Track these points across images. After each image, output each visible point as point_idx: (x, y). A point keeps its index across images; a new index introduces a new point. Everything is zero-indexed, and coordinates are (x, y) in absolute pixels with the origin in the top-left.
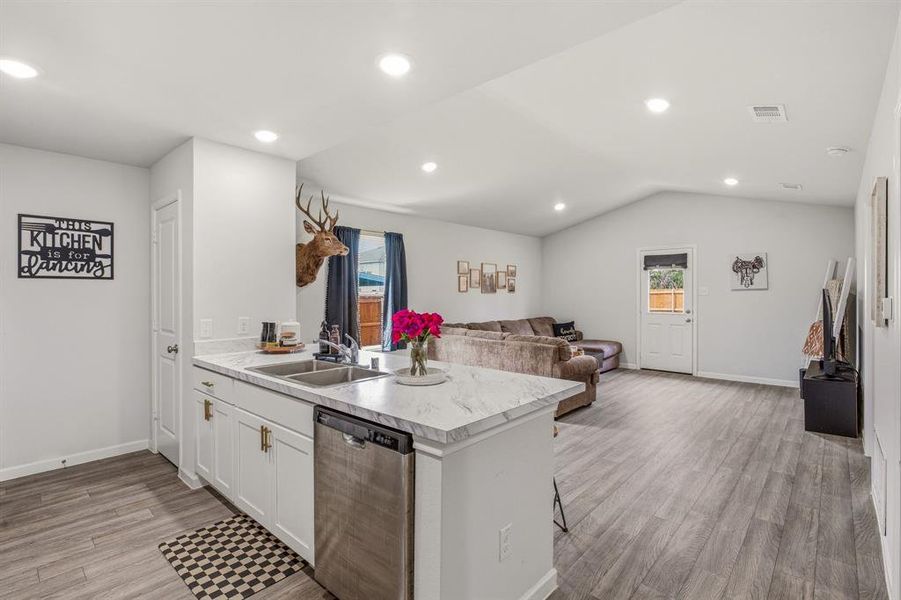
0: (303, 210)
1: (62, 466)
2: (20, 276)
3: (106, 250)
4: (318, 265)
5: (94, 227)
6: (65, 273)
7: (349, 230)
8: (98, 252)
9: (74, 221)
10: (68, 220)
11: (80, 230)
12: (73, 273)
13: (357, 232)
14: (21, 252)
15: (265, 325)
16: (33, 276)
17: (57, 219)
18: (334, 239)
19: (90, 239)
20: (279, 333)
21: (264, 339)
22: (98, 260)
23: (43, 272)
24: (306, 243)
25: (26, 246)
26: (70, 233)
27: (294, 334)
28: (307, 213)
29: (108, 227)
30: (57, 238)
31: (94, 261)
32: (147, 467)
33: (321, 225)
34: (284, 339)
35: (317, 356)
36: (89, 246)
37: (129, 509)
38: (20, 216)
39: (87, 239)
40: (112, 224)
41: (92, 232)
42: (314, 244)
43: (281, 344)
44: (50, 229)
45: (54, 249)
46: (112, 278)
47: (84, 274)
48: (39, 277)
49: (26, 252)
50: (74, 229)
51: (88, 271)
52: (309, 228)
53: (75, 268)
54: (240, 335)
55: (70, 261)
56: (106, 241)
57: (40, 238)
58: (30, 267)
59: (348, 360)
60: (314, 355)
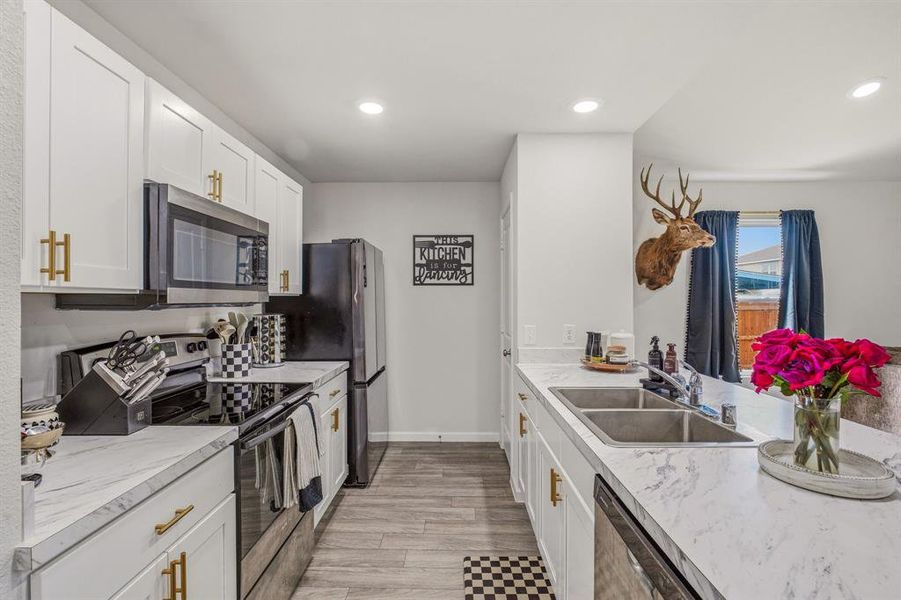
0: (652, 197)
1: (438, 440)
2: (415, 284)
3: (468, 260)
4: (673, 261)
5: (461, 240)
6: (442, 281)
7: (721, 214)
8: (463, 262)
9: (447, 236)
10: (443, 236)
11: (451, 244)
12: (446, 281)
13: (733, 216)
14: (415, 265)
15: (591, 335)
16: (422, 284)
17: (437, 237)
18: (693, 228)
19: (457, 251)
20: (606, 346)
21: (588, 352)
22: (462, 268)
23: (428, 281)
24: (658, 236)
25: (418, 261)
26: (444, 247)
27: (624, 349)
28: (657, 199)
29: (469, 239)
30: (436, 251)
31: (460, 269)
32: (490, 461)
33: (675, 211)
34: (611, 354)
35: (645, 384)
36: (456, 257)
37: (460, 502)
38: (415, 237)
39: (456, 251)
40: (472, 236)
41: (459, 244)
42: (667, 238)
43: (607, 360)
44: (432, 245)
45: (434, 261)
46: (472, 284)
47: (453, 281)
48: (426, 284)
49: (418, 265)
50: (447, 244)
51: (456, 279)
52: (659, 217)
53: (448, 276)
54: (566, 344)
55: (444, 271)
56: (468, 251)
57: (426, 254)
58: (420, 277)
59: (686, 400)
60: (641, 381)
